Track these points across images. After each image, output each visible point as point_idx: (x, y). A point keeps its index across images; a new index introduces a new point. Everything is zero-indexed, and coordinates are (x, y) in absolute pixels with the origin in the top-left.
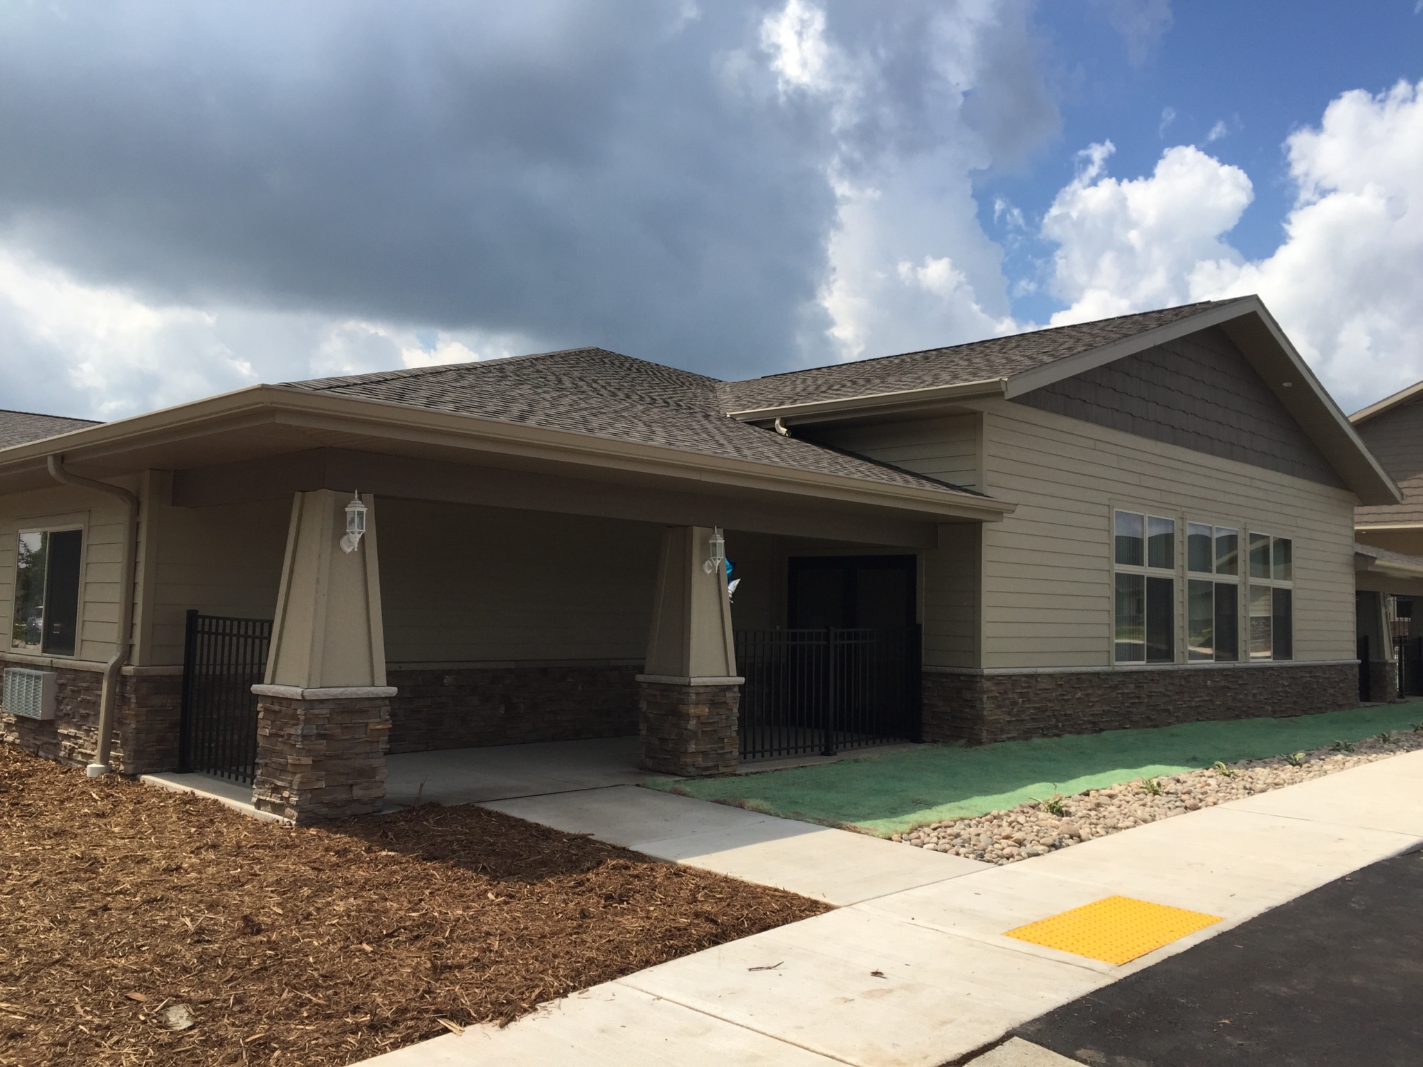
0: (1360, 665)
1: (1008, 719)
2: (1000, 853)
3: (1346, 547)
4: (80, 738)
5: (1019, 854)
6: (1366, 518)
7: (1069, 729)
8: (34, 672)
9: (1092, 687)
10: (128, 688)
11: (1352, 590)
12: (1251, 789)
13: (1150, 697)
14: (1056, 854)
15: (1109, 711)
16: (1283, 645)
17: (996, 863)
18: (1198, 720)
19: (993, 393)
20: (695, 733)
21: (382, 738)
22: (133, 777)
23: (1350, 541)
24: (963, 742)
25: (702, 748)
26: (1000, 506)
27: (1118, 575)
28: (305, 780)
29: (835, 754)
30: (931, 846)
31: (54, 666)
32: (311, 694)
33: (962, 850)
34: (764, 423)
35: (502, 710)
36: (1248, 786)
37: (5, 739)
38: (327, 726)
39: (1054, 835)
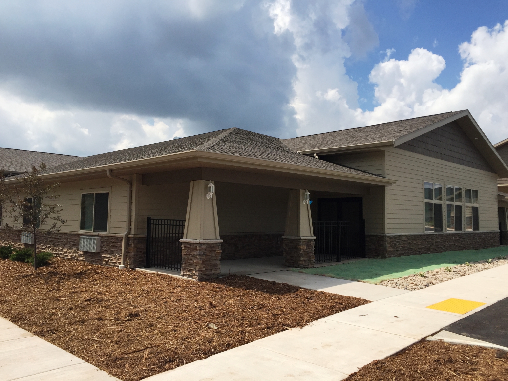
0: (500, 232)
1: (394, 250)
2: (412, 287)
3: (495, 192)
4: (111, 258)
5: (417, 288)
6: (501, 182)
7: (412, 253)
8: (90, 237)
9: (419, 240)
10: (130, 241)
11: (497, 207)
12: (478, 270)
13: (436, 243)
14: (427, 288)
15: (423, 247)
16: (476, 226)
17: (411, 290)
18: (450, 250)
19: (390, 145)
20: (302, 254)
21: (219, 255)
22: (133, 269)
23: (496, 190)
24: (380, 257)
25: (305, 259)
26: (391, 181)
27: (425, 203)
28: (200, 267)
29: (341, 261)
30: (390, 286)
31: (99, 235)
32: (202, 241)
33: (400, 287)
34: (310, 155)
35: (234, 248)
36: (477, 269)
37: (79, 259)
38: (205, 251)
39: (426, 283)
